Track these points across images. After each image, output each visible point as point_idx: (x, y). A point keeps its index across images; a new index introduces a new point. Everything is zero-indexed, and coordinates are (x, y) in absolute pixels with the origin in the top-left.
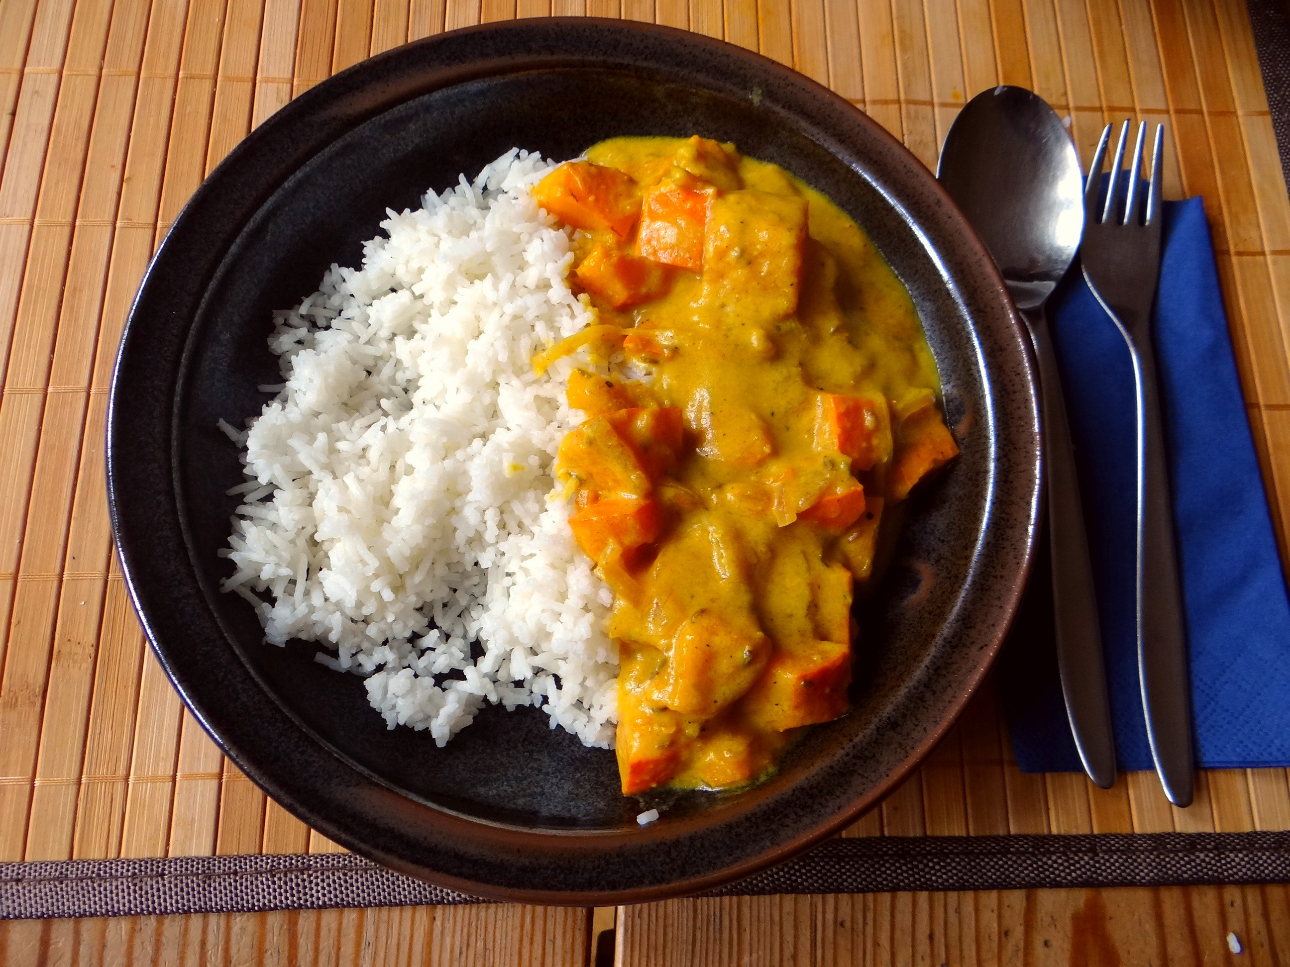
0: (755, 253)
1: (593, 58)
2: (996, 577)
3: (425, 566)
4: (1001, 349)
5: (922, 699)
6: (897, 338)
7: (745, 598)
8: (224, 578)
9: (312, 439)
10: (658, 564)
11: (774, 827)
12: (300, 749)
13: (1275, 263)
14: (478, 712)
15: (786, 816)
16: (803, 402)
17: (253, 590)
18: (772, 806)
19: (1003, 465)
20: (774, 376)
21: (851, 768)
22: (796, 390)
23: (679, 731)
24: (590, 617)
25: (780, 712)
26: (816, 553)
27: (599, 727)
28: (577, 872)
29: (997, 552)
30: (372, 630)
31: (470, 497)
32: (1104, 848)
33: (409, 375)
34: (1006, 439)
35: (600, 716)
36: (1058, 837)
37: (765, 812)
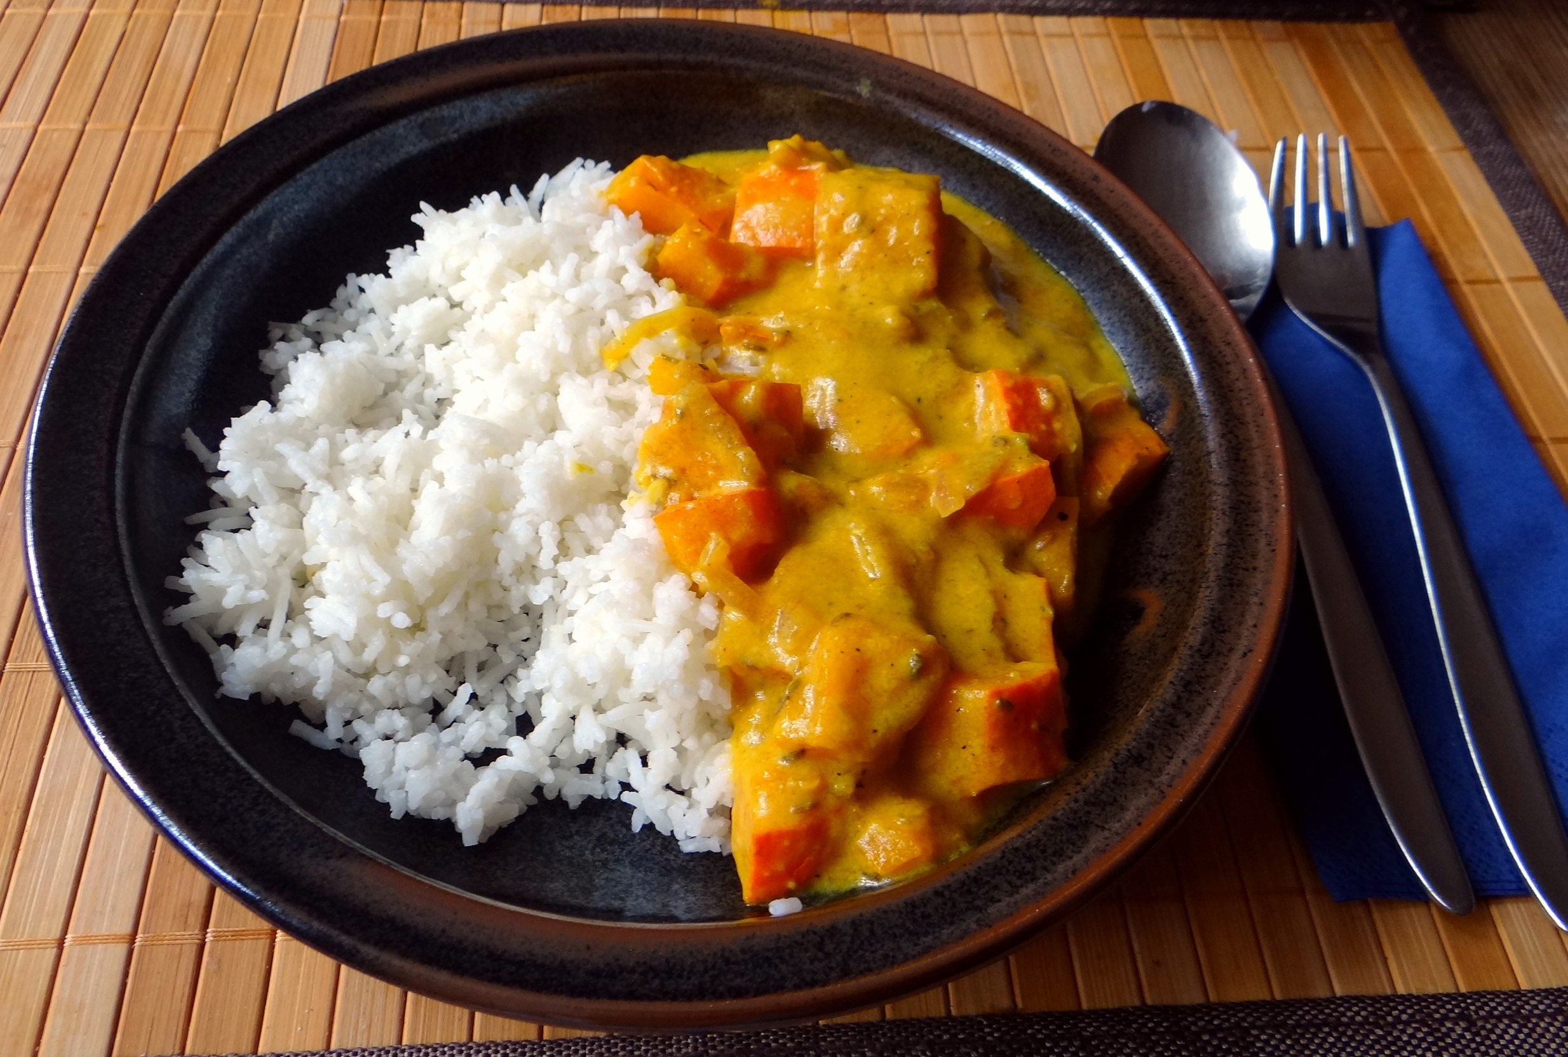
0: (879, 219)
1: (670, 56)
2: (1247, 570)
3: (457, 595)
4: (1202, 320)
5: (1172, 724)
6: (1068, 331)
7: (904, 604)
8: (171, 608)
9: (308, 446)
10: (780, 570)
11: (978, 903)
12: (259, 808)
13: (1516, 290)
14: (526, 808)
15: (996, 887)
16: (957, 384)
17: (210, 631)
18: (972, 874)
19: (1230, 442)
20: (915, 358)
21: (1084, 819)
22: (946, 372)
23: (824, 788)
24: (686, 635)
25: (970, 759)
26: (997, 559)
27: (706, 815)
28: (680, 976)
29: (1242, 540)
30: (376, 685)
31: (521, 507)
32: (1482, 1013)
33: (441, 393)
34: (1227, 414)
35: (706, 796)
36: (1406, 998)
37: (964, 884)
